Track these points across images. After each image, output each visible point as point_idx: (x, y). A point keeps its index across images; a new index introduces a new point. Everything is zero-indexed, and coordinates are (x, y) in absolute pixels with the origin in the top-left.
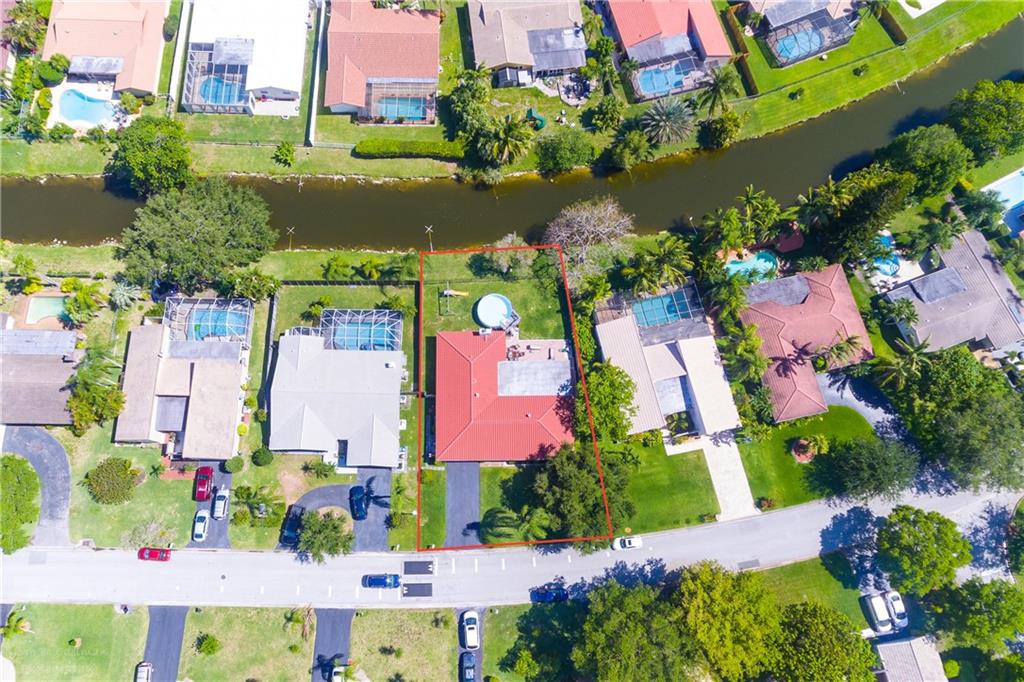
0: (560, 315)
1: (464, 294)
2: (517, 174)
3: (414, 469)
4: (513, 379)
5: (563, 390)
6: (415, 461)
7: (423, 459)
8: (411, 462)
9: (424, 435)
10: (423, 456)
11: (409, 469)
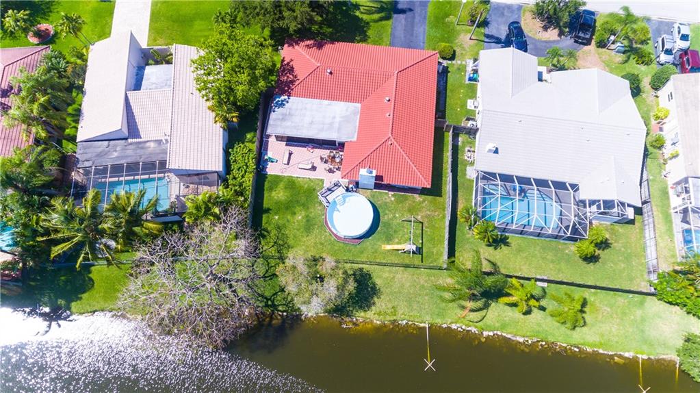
0: (266, 205)
1: (389, 247)
3: (459, 62)
4: (341, 119)
5: (282, 101)
6: (459, 69)
7: (449, 69)
8: (462, 69)
9: (448, 91)
10: (449, 72)
11: (464, 63)
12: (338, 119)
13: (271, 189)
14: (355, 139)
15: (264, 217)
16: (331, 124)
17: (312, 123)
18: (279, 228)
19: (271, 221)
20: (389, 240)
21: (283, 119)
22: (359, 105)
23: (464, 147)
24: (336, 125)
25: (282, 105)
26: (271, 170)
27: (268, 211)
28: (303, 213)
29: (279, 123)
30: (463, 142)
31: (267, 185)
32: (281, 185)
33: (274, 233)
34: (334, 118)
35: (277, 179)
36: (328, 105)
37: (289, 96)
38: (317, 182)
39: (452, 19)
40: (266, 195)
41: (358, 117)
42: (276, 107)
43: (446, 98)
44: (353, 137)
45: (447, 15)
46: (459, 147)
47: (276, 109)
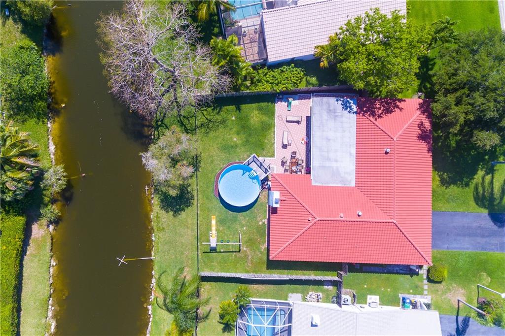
0: (243, 107)
1: (214, 222)
2: (52, 148)
3: (426, 287)
4: (335, 168)
5: (350, 107)
6: (417, 287)
7: (415, 277)
8: (418, 290)
9: (387, 275)
10: (412, 276)
11: (426, 292)
12: (334, 165)
13: (260, 109)
14: (314, 184)
15: (233, 107)
16: (329, 159)
17: (328, 140)
18: (223, 122)
19: (229, 113)
20: (220, 222)
21: (329, 111)
22: (353, 184)
23: (322, 291)
24: (327, 164)
25: (346, 107)
26: (280, 107)
27: (239, 109)
28: (239, 142)
29: (325, 107)
30: (327, 290)
31: (263, 104)
32: (265, 118)
33: (219, 118)
34: (336, 161)
35: (271, 114)
36: (351, 154)
37: (356, 113)
38: (271, 151)
39: (486, 279)
40: (254, 105)
41: (340, 185)
42: (343, 101)
43: (378, 273)
44: (316, 182)
45: (490, 274)
46: (321, 287)
47: (340, 102)
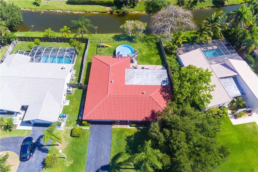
0: (159, 55)
1: (110, 46)
3: (69, 128)
5: (164, 83)
6: (70, 123)
7: (76, 122)
8: (68, 124)
9: (79, 108)
10: (76, 121)
11: (66, 128)
12: (135, 77)
13: (158, 60)
15: (158, 52)
16: (138, 75)
17: (147, 75)
18: (151, 50)
19: (155, 51)
21: (161, 75)
22: (126, 84)
23: (75, 81)
24: (136, 74)
25: (164, 82)
26: (160, 66)
28: (143, 54)
34: (137, 78)
35: (157, 63)
37: (162, 85)
38: (140, 64)
41: (126, 79)
43: (81, 105)
44: (127, 70)
46: (77, 81)
47: (166, 79)
